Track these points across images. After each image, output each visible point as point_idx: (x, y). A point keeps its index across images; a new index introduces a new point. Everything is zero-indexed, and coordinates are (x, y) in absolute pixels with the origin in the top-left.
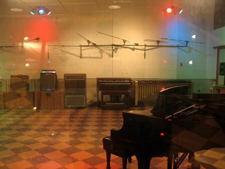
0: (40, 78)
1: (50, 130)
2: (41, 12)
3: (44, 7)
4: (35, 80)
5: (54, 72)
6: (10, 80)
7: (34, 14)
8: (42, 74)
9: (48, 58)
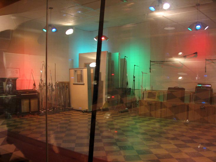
0: (195, 91)
1: (197, 143)
2: (198, 27)
3: (201, 23)
4: (190, 93)
5: (210, 86)
6: (167, 92)
7: (191, 30)
8: (197, 87)
9: (206, 72)
